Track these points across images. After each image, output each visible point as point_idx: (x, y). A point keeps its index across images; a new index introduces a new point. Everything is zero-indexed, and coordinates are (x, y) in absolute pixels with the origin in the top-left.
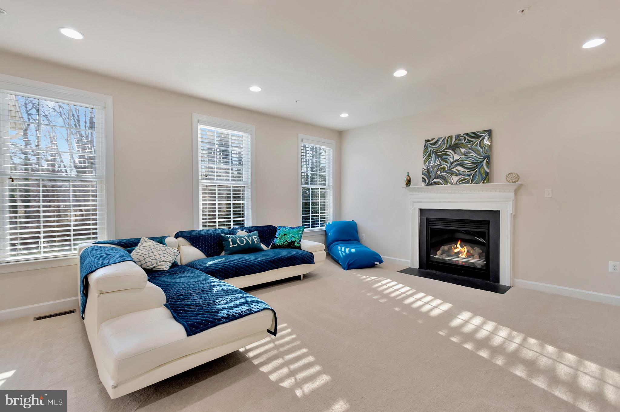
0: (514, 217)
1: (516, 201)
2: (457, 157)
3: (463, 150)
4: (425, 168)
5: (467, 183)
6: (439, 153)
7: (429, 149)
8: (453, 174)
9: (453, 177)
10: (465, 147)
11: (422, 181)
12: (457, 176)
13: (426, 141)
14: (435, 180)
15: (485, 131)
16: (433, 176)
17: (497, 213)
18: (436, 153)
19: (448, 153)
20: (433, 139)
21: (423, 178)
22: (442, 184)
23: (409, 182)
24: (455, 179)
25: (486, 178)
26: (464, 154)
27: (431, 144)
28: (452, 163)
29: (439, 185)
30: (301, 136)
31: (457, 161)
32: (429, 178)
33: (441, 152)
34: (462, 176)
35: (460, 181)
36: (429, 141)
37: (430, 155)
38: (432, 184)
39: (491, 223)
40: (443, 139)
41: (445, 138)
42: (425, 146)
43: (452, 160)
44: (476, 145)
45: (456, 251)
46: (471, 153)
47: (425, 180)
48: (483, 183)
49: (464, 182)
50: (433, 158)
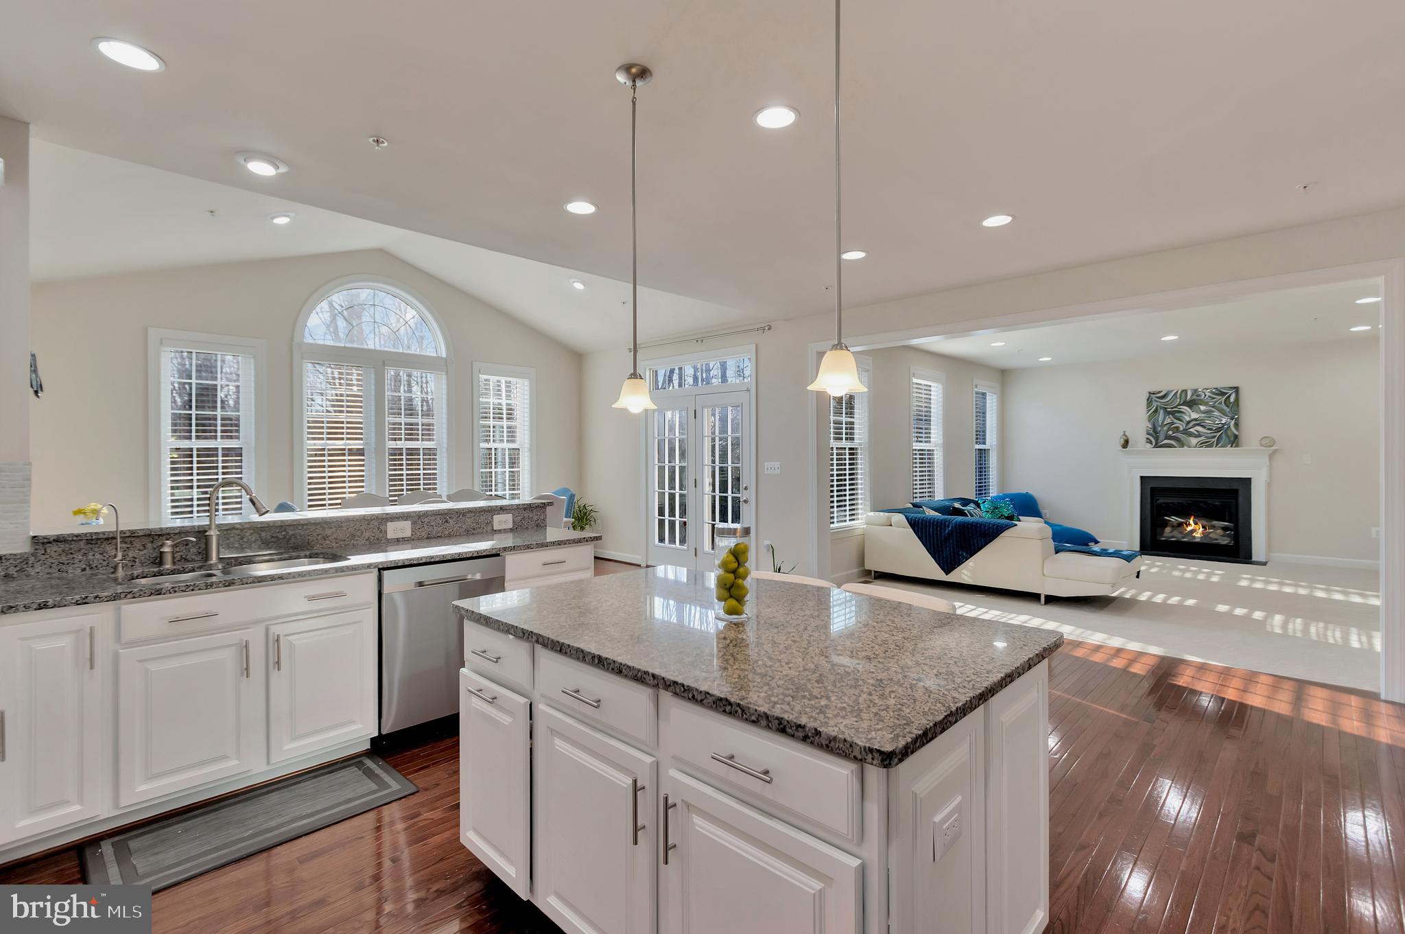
0: (1269, 484)
1: (1271, 467)
2: (1194, 416)
3: (1202, 408)
4: (1150, 427)
5: (1211, 446)
6: (1170, 410)
7: (1155, 404)
8: (1191, 435)
9: (1191, 438)
10: (1206, 404)
11: (1147, 442)
12: (1196, 437)
13: (1150, 393)
14: (1166, 441)
15: (1231, 388)
16: (1162, 436)
17: (1247, 481)
18: (1166, 408)
19: (1182, 410)
20: (1160, 392)
21: (1147, 438)
22: (1175, 447)
23: (1126, 444)
24: (1194, 441)
25: (1235, 441)
26: (1204, 413)
27: (1158, 398)
28: (1188, 423)
29: (1171, 447)
30: (976, 381)
31: (1196, 420)
32: (1157, 439)
33: (1172, 408)
34: (1203, 438)
35: (1201, 444)
36: (1154, 394)
37: (1156, 411)
38: (1161, 446)
39: (1240, 492)
40: (1175, 392)
41: (1177, 392)
42: (1148, 400)
43: (1188, 419)
44: (1221, 403)
45: (1189, 529)
46: (1214, 412)
47: (1151, 441)
48: (1231, 447)
49: (1207, 444)
50: (1161, 414)
